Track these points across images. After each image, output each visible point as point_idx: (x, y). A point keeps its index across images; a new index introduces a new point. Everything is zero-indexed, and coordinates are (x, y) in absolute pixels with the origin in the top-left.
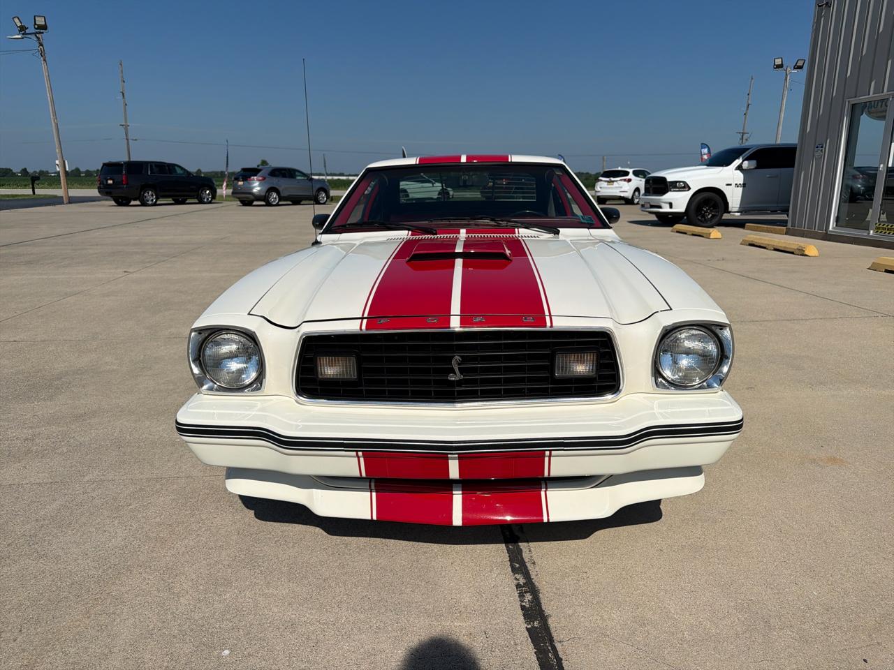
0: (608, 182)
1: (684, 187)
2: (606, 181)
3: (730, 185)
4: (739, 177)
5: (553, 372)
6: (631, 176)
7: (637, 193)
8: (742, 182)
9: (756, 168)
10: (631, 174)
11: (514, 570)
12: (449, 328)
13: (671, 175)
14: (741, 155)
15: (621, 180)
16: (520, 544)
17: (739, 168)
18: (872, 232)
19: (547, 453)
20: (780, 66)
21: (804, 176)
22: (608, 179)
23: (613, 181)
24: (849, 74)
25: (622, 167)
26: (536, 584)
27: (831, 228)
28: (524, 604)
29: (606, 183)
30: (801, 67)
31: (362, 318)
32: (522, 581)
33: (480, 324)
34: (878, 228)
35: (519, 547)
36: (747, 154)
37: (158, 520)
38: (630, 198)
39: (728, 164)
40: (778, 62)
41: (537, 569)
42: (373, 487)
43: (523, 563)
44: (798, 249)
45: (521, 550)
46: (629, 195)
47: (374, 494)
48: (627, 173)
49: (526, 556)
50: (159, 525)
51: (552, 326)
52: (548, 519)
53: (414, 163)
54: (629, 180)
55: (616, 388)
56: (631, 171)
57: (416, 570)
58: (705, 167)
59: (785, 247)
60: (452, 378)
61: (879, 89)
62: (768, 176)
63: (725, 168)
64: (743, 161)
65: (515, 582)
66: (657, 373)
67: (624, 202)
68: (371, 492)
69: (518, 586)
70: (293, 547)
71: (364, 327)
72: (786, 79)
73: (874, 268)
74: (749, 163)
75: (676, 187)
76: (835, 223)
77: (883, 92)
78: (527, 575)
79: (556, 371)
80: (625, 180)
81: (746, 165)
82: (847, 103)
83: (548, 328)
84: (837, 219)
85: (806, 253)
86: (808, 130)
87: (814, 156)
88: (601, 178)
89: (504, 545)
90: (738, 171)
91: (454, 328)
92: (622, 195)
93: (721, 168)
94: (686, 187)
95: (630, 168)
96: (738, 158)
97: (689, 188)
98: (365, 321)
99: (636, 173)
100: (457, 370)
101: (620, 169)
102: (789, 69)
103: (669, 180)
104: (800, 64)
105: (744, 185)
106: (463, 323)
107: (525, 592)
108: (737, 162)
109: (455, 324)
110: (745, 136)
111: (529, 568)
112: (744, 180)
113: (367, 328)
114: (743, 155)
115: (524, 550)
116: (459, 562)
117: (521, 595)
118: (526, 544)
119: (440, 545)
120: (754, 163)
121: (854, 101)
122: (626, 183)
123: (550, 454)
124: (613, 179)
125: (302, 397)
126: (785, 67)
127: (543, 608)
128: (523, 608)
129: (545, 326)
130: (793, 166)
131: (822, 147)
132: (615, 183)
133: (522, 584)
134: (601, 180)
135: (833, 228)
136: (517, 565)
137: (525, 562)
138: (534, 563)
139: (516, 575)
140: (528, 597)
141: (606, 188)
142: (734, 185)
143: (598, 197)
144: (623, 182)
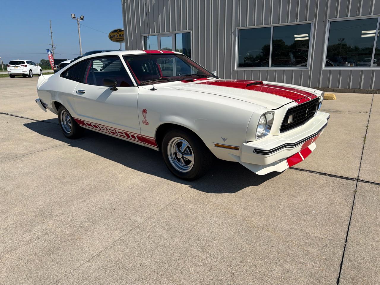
0: (14, 67)
6: (26, 64)
7: (31, 72)
10: (26, 63)
15: (21, 66)
20: (74, 18)
23: (17, 66)
24: (141, 25)
38: (29, 74)
40: (73, 16)
46: (27, 73)
48: (24, 63)
54: (26, 66)
56: (25, 61)
72: (78, 23)
77: (155, 33)
80: (24, 66)
82: (142, 36)
91: (311, 100)
92: (24, 73)
99: (28, 62)
101: (18, 60)
110: (54, 46)
121: (145, 35)
122: (25, 67)
124: (17, 65)
126: (76, 18)
134: (10, 66)
141: (13, 70)
143: (10, 74)
144: (23, 67)
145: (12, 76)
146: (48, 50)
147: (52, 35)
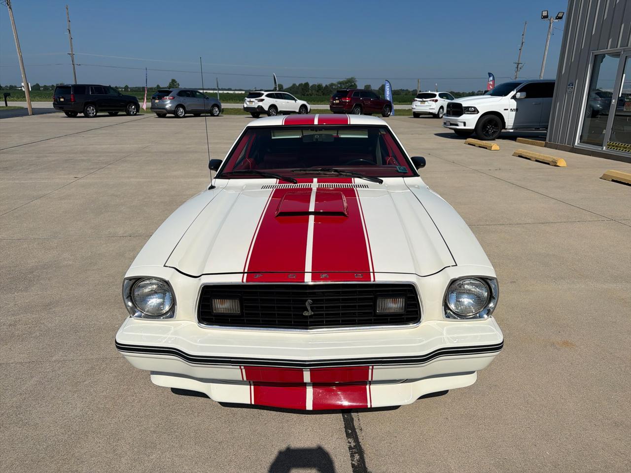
0: (421, 101)
1: (474, 111)
2: (419, 101)
3: (507, 109)
4: (514, 104)
5: (375, 310)
6: (437, 98)
7: (441, 110)
8: (515, 108)
9: (525, 98)
10: (437, 96)
11: (348, 435)
12: (304, 282)
13: (465, 102)
14: (515, 88)
15: (430, 100)
16: (352, 414)
17: (514, 97)
18: (604, 148)
19: (371, 367)
20: (546, 17)
21: (559, 106)
22: (421, 100)
23: (425, 101)
24: (593, 33)
25: (431, 91)
26: (362, 446)
27: (576, 144)
28: (354, 462)
29: (420, 103)
30: (561, 18)
31: (244, 273)
32: (353, 444)
33: (325, 279)
34: (609, 145)
35: (351, 416)
36: (519, 87)
37: (105, 393)
38: (437, 113)
39: (506, 94)
40: (545, 14)
41: (363, 434)
42: (252, 383)
43: (353, 429)
44: (552, 161)
45: (353, 419)
46: (436, 111)
47: (252, 387)
48: (434, 96)
49: (356, 423)
50: (106, 397)
51: (374, 281)
52: (371, 405)
53: (281, 124)
54: (436, 101)
55: (418, 319)
56: (437, 94)
57: (282, 435)
58: (490, 96)
59: (543, 160)
60: (306, 314)
61: (614, 45)
62: (534, 103)
63: (504, 97)
64: (517, 92)
65: (348, 444)
66: (446, 306)
67: (432, 116)
68: (250, 385)
69: (350, 448)
70: (198, 416)
71: (245, 280)
72: (550, 27)
73: (604, 177)
74: (521, 95)
75: (468, 111)
76: (579, 141)
77: (617, 47)
78: (356, 440)
79: (378, 309)
80: (433, 100)
81: (518, 95)
82: (591, 54)
83: (372, 282)
84: (581, 137)
85: (558, 164)
86: (563, 72)
87: (566, 91)
88: (416, 99)
89: (341, 414)
90: (513, 100)
91: (307, 282)
92: (431, 111)
93: (501, 97)
94: (476, 111)
95: (437, 91)
96: (513, 90)
97: (478, 112)
98: (246, 275)
99: (441, 96)
100: (309, 308)
101: (430, 92)
102: (552, 19)
103: (464, 105)
104: (560, 15)
105: (517, 109)
106: (313, 279)
107: (355, 453)
108: (512, 93)
109: (308, 279)
110: (519, 66)
111: (358, 434)
112: (517, 107)
113: (247, 281)
114: (517, 88)
115: (355, 419)
116: (310, 428)
117: (352, 456)
118: (356, 414)
119: (298, 415)
120: (524, 94)
121: (597, 52)
122: (434, 103)
123: (373, 368)
124: (424, 100)
125: (203, 323)
126: (549, 18)
127: (367, 466)
128: (353, 466)
129: (370, 281)
130: (552, 97)
131: (572, 85)
132: (426, 102)
133: (352, 446)
134: (416, 100)
135: (578, 144)
136: (350, 431)
137: (355, 429)
138: (361, 430)
139: (349, 439)
140: (357, 457)
141: (419, 106)
142: (509, 110)
143: (414, 112)
144: (432, 102)
145: (417, 115)
146: (490, 75)
147: (522, 46)
